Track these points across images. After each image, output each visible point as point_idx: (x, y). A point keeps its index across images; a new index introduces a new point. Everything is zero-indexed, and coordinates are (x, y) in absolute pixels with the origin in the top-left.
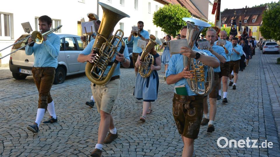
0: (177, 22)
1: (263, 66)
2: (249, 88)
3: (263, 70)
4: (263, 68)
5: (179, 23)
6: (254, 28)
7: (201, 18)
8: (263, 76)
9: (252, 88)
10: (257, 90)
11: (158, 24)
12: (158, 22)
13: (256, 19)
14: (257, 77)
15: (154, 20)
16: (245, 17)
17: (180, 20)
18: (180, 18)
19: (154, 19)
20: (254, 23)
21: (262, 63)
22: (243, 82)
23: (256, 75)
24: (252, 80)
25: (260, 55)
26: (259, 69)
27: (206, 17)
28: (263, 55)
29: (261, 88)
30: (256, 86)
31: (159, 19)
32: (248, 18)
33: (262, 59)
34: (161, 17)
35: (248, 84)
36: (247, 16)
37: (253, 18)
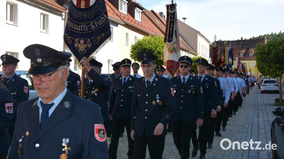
0: (158, 56)
1: (258, 108)
2: (236, 133)
3: (257, 113)
4: (258, 110)
5: (160, 58)
6: (251, 63)
7: (189, 52)
8: (256, 119)
9: (241, 133)
10: (246, 135)
11: (136, 58)
12: (136, 56)
13: (253, 52)
14: (249, 120)
15: (131, 54)
16: (241, 50)
17: (161, 54)
18: (161, 51)
19: (131, 52)
20: (251, 57)
21: (258, 104)
22: (231, 127)
23: (247, 119)
24: (243, 124)
25: (257, 94)
26: (253, 111)
27: (194, 50)
28: (261, 94)
29: (250, 134)
30: (246, 131)
31: (137, 53)
32: (244, 51)
33: (259, 100)
34: (139, 50)
35: (236, 128)
36: (243, 50)
37: (250, 51)
